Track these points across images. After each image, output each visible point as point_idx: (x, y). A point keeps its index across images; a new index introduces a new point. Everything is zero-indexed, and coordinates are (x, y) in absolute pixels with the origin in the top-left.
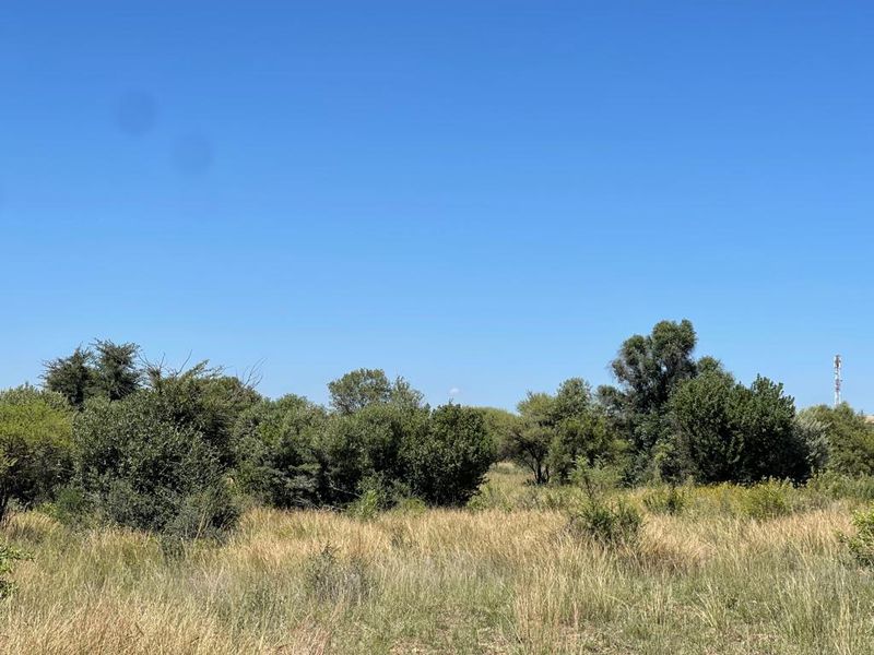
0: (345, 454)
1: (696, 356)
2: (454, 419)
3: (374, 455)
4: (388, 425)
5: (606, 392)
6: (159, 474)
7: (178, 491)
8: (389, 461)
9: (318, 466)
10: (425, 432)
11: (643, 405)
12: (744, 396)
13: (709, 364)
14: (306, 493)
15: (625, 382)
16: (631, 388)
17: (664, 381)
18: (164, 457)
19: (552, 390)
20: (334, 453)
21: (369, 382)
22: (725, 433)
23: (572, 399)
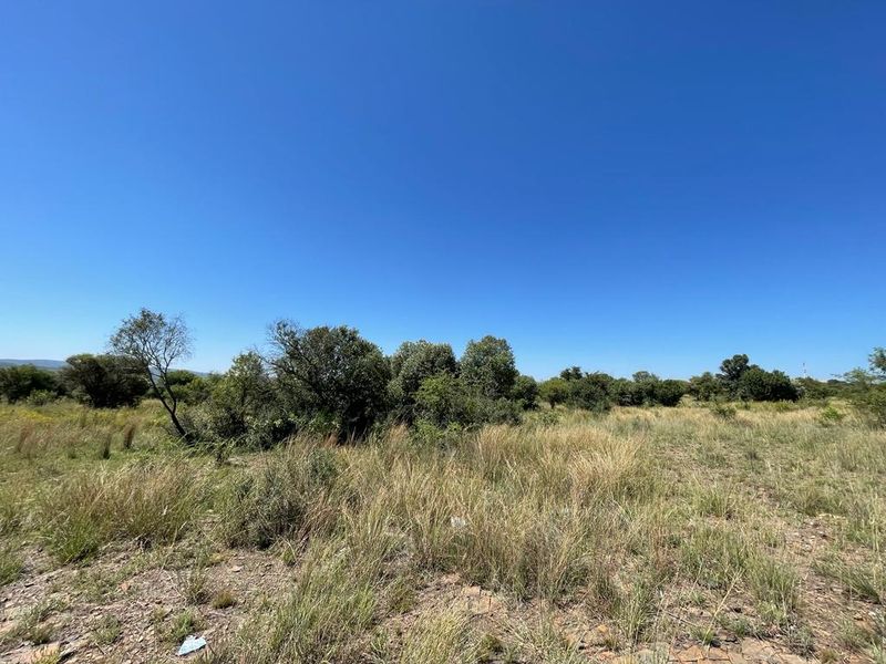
0: (639, 392)
1: (749, 364)
2: (670, 383)
3: (647, 393)
5: (717, 375)
6: (589, 397)
7: (595, 401)
8: (651, 394)
9: (631, 396)
10: (661, 387)
11: (732, 379)
12: (769, 375)
13: (754, 367)
14: (628, 402)
15: (725, 372)
16: (727, 374)
17: (739, 371)
18: (591, 393)
19: (700, 375)
20: (635, 392)
21: (643, 374)
22: (763, 386)
23: (707, 377)
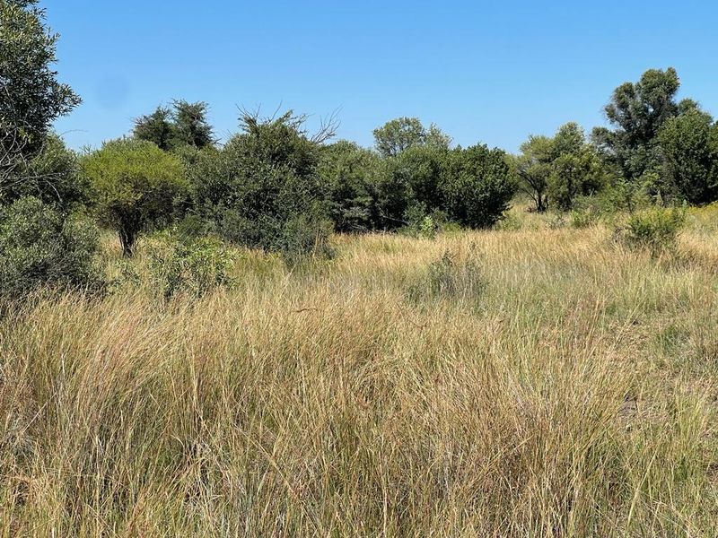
0: (393, 188)
1: (677, 99)
2: (482, 157)
3: (417, 188)
4: (428, 163)
5: (598, 133)
7: (278, 218)
8: (430, 193)
9: (370, 199)
10: (459, 168)
11: (632, 142)
13: (688, 105)
14: (361, 221)
15: (616, 122)
16: (622, 129)
17: (652, 119)
18: (265, 190)
20: (384, 187)
21: (406, 128)
22: (706, 162)
23: (569, 139)
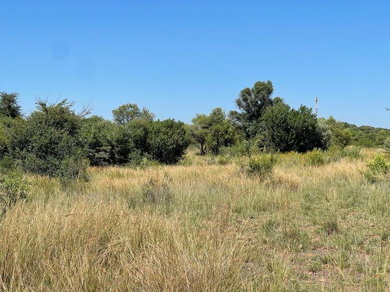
0: (122, 142)
1: (273, 97)
2: (171, 125)
3: (136, 142)
4: (142, 129)
5: (233, 113)
6: (48, 150)
7: (58, 158)
8: (143, 145)
9: (110, 147)
10: (158, 131)
11: (250, 119)
12: (295, 114)
13: (278, 100)
14: (105, 160)
15: (242, 108)
16: (245, 111)
17: (260, 107)
18: (51, 143)
20: (118, 141)
21: (130, 109)
22: (287, 130)
23: (217, 115)
